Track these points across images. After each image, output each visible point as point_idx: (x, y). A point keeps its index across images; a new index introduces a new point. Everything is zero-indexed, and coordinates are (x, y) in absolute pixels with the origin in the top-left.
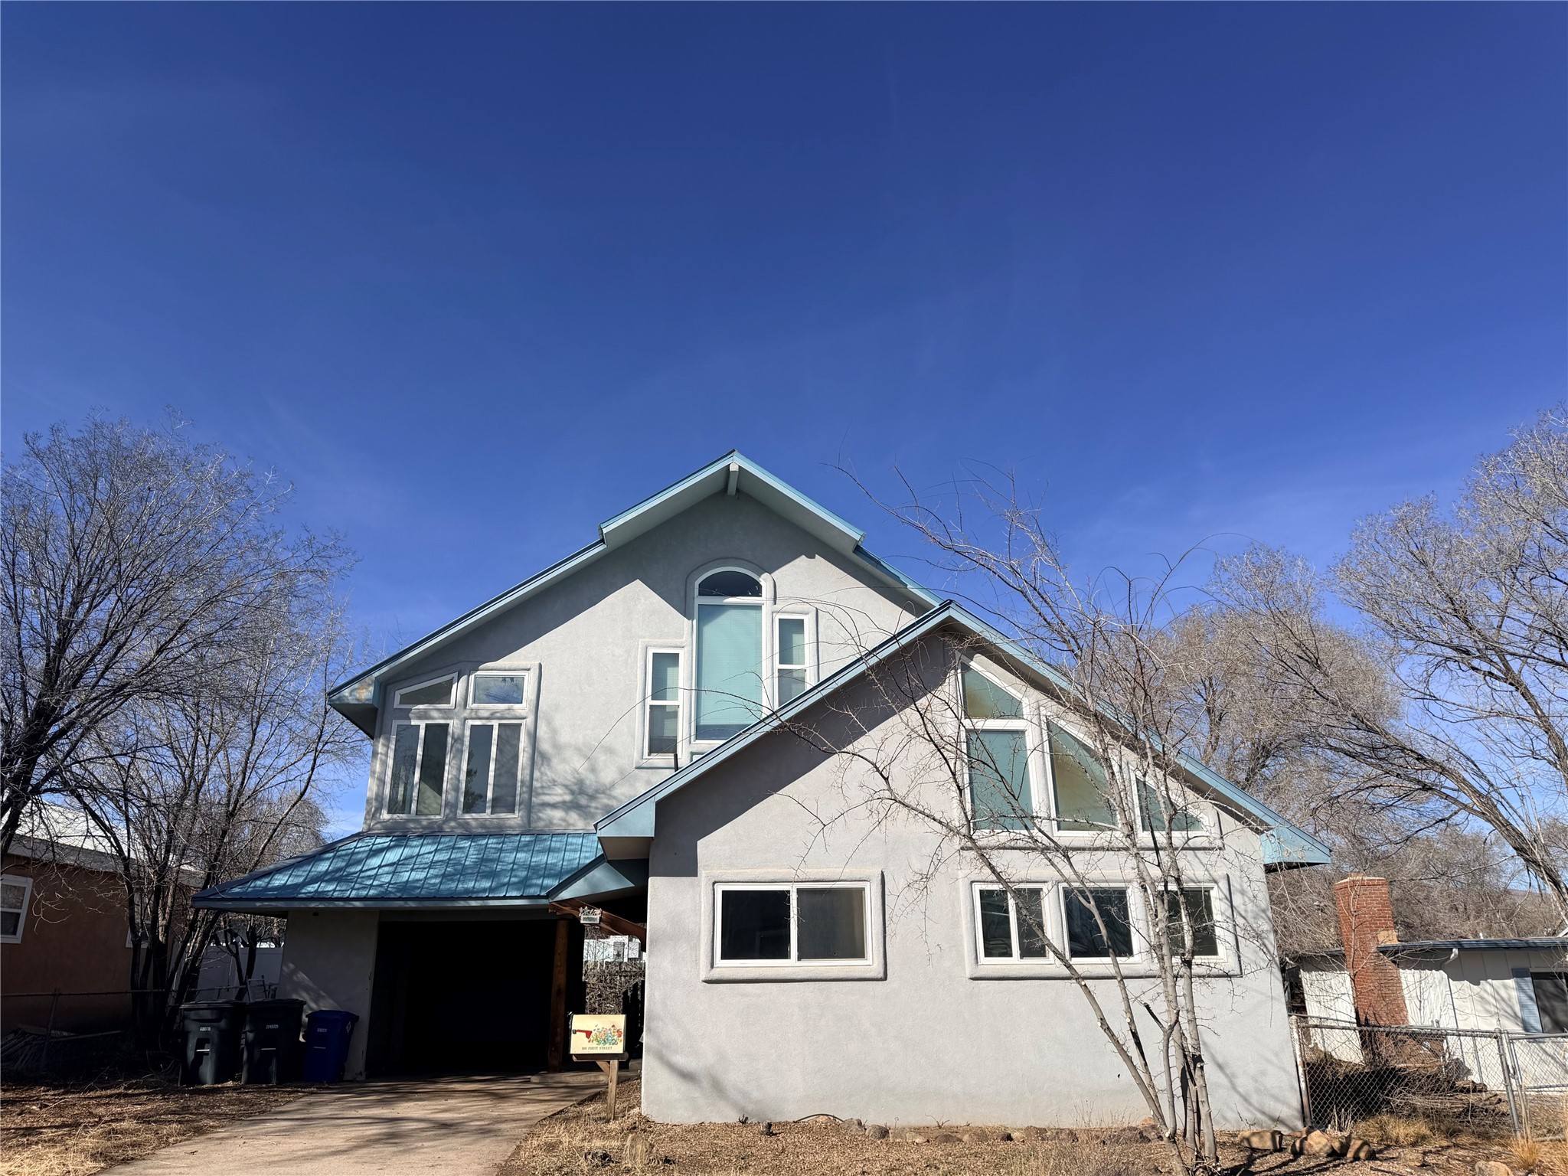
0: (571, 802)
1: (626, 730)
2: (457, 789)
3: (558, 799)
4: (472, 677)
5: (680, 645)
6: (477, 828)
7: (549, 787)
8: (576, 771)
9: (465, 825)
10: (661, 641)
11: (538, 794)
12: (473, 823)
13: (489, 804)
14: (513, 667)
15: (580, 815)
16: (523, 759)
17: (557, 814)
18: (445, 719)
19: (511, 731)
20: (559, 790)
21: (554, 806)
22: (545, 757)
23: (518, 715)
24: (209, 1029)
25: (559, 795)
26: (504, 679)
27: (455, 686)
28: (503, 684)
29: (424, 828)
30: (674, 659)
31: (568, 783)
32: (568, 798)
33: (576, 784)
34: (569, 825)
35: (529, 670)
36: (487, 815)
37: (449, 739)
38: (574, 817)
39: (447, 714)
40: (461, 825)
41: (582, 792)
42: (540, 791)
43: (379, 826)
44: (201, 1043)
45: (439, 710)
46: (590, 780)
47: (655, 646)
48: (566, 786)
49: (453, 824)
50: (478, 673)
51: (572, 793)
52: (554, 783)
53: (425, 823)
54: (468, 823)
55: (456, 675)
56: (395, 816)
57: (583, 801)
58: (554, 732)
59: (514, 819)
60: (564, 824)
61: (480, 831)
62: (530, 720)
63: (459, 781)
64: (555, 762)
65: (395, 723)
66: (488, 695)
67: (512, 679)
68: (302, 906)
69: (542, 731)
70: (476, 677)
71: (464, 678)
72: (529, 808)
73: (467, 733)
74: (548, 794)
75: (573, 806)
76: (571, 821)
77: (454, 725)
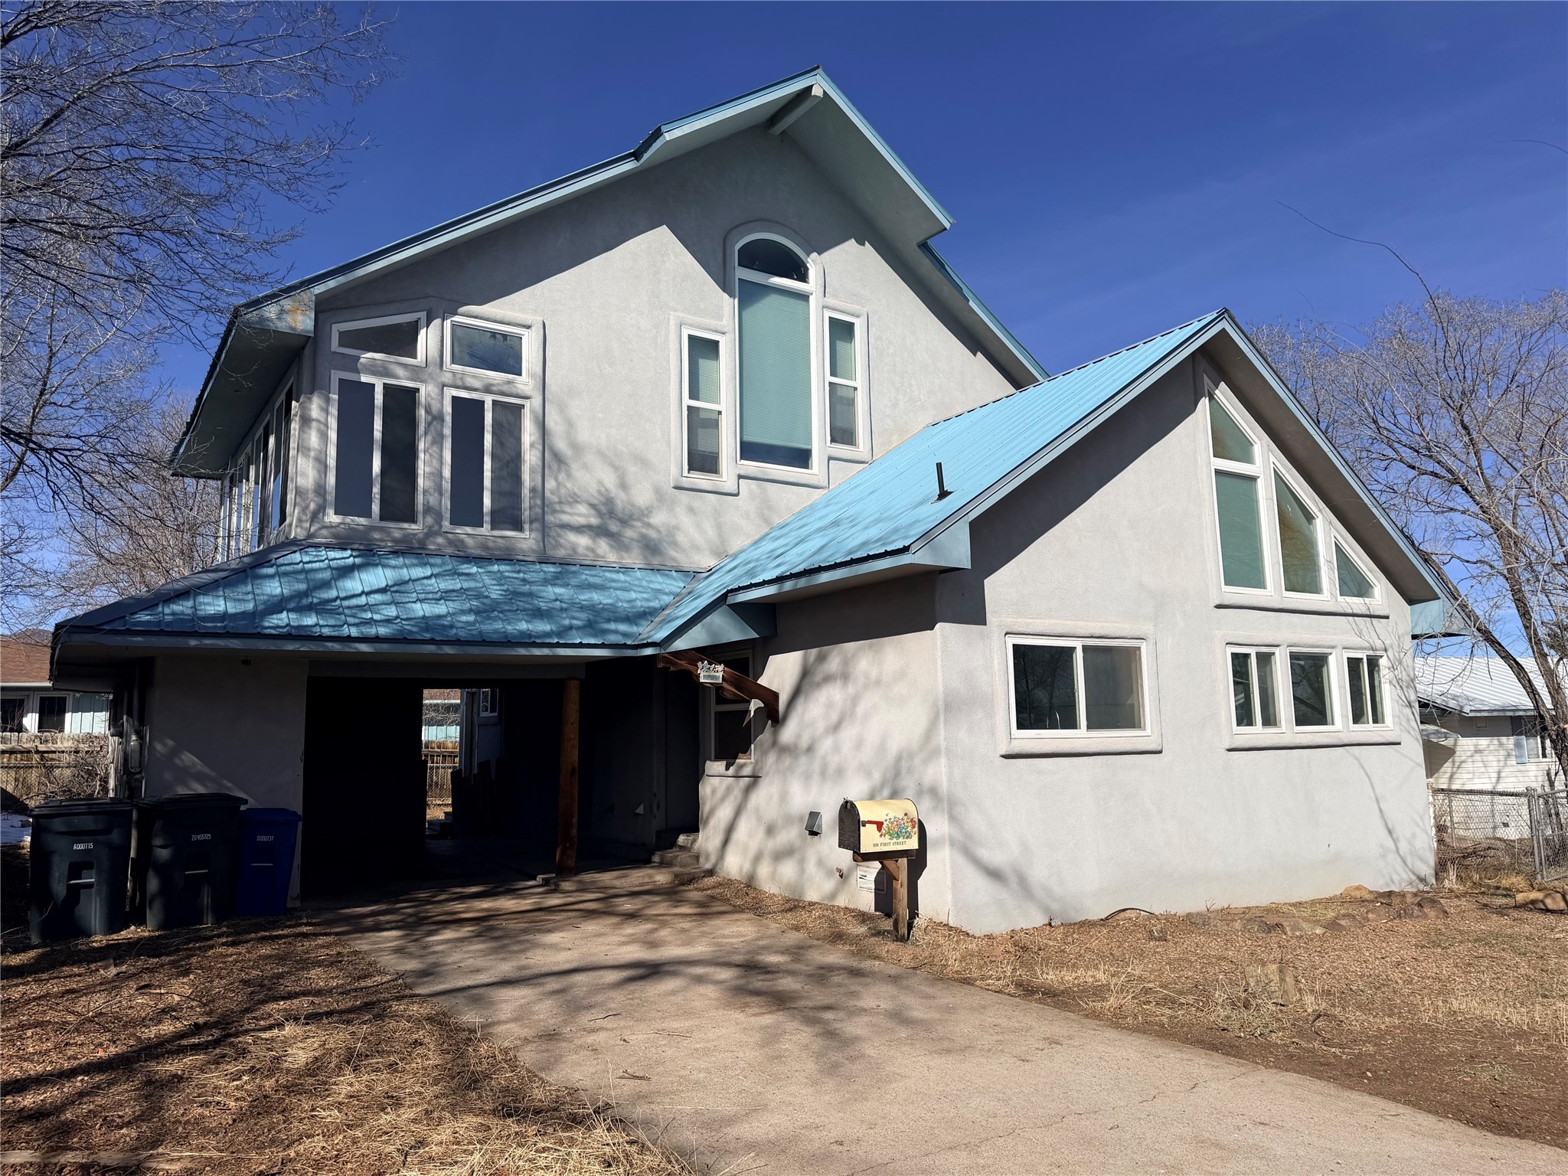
0: (598, 527)
1: (659, 434)
2: (439, 490)
3: (582, 521)
4: (448, 323)
5: (719, 329)
6: (475, 548)
7: (570, 504)
8: (601, 483)
9: (457, 544)
10: (698, 320)
11: (554, 512)
12: (469, 541)
13: (487, 518)
14: (506, 319)
15: (611, 546)
16: (530, 457)
17: (582, 541)
18: (412, 380)
19: (510, 414)
20: (582, 509)
21: (579, 529)
22: (558, 458)
23: (520, 392)
24: (91, 846)
25: (581, 514)
26: (494, 334)
27: (423, 332)
28: (492, 341)
29: (395, 541)
30: (714, 346)
31: (596, 502)
32: (594, 521)
33: (605, 504)
34: (598, 556)
35: (529, 327)
36: (485, 530)
37: (421, 413)
38: (603, 547)
39: (416, 372)
40: (451, 543)
41: (612, 513)
42: (558, 507)
43: (324, 532)
44: (75, 870)
45: (405, 366)
46: (621, 499)
47: (691, 325)
48: (592, 506)
49: (440, 540)
50: (456, 318)
51: (600, 514)
52: (575, 499)
53: (397, 534)
54: (462, 541)
55: (423, 315)
56: (348, 519)
57: (614, 527)
58: (570, 424)
59: (526, 540)
60: (591, 554)
61: (478, 552)
62: (537, 401)
63: (441, 476)
64: (574, 466)
65: (336, 376)
66: (472, 355)
67: (505, 336)
68: (272, 648)
69: (553, 421)
70: (454, 326)
71: (437, 322)
72: (544, 530)
73: (448, 409)
74: (569, 514)
75: (599, 532)
76: (600, 551)
77: (426, 392)
